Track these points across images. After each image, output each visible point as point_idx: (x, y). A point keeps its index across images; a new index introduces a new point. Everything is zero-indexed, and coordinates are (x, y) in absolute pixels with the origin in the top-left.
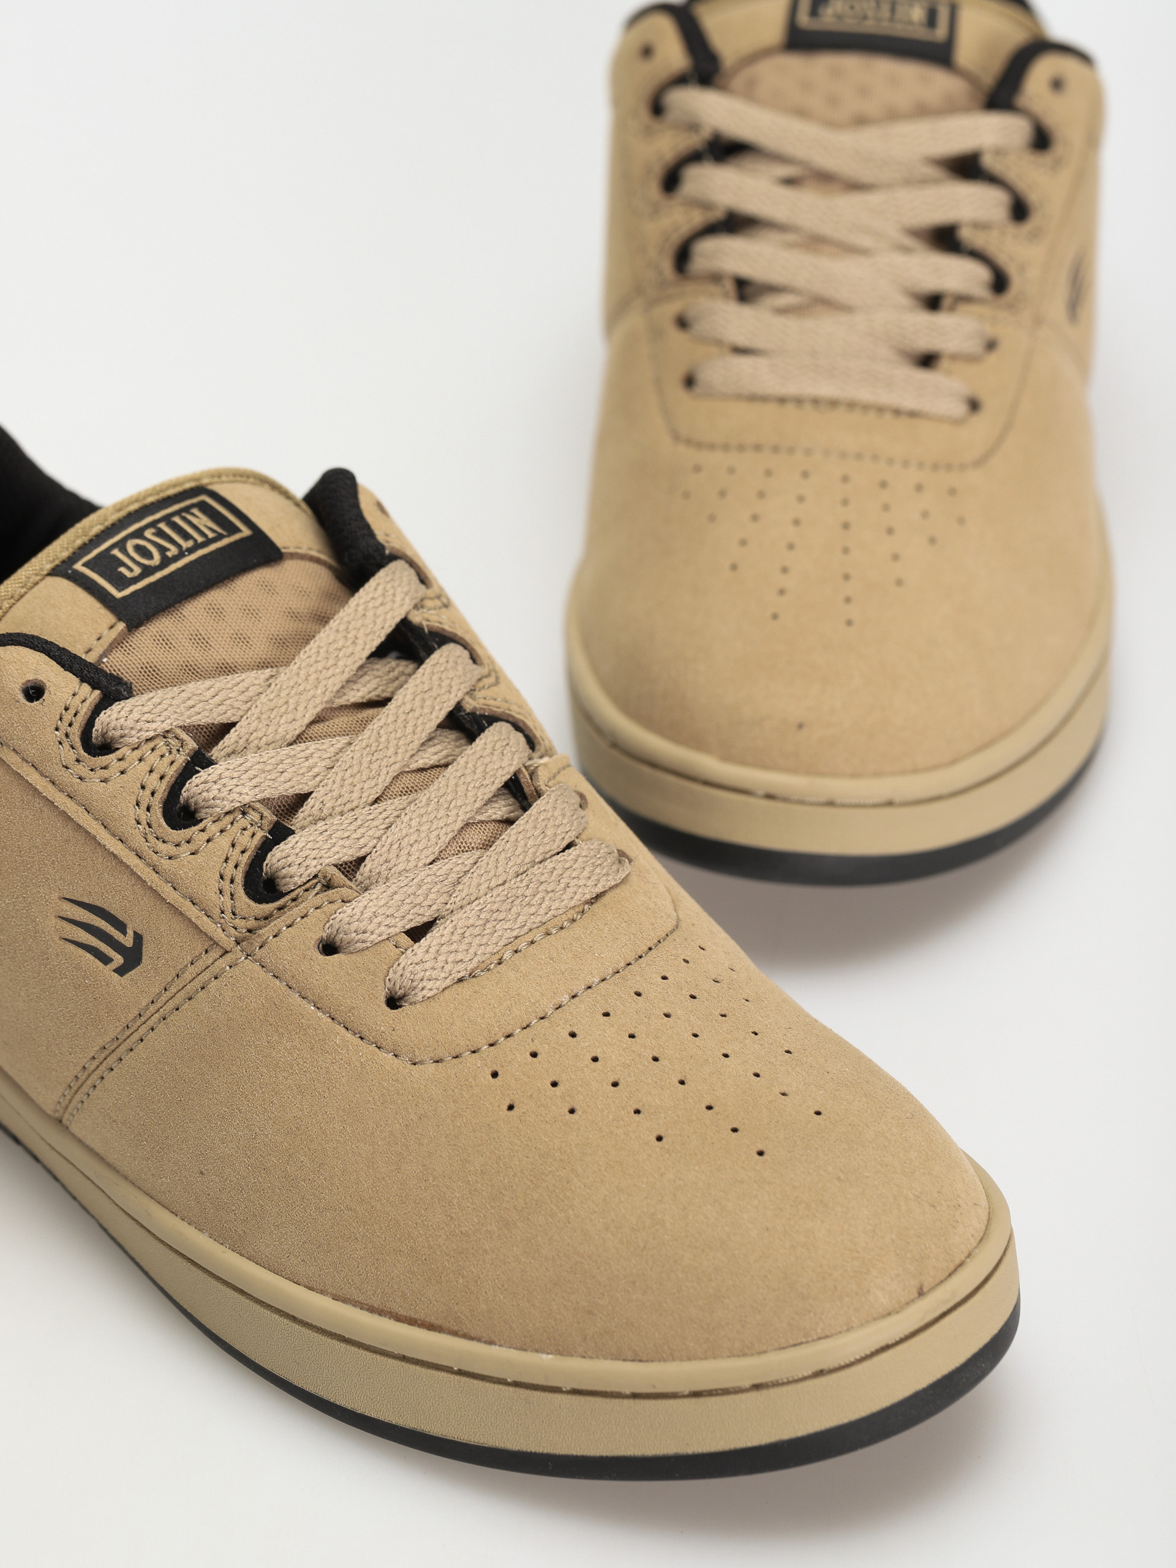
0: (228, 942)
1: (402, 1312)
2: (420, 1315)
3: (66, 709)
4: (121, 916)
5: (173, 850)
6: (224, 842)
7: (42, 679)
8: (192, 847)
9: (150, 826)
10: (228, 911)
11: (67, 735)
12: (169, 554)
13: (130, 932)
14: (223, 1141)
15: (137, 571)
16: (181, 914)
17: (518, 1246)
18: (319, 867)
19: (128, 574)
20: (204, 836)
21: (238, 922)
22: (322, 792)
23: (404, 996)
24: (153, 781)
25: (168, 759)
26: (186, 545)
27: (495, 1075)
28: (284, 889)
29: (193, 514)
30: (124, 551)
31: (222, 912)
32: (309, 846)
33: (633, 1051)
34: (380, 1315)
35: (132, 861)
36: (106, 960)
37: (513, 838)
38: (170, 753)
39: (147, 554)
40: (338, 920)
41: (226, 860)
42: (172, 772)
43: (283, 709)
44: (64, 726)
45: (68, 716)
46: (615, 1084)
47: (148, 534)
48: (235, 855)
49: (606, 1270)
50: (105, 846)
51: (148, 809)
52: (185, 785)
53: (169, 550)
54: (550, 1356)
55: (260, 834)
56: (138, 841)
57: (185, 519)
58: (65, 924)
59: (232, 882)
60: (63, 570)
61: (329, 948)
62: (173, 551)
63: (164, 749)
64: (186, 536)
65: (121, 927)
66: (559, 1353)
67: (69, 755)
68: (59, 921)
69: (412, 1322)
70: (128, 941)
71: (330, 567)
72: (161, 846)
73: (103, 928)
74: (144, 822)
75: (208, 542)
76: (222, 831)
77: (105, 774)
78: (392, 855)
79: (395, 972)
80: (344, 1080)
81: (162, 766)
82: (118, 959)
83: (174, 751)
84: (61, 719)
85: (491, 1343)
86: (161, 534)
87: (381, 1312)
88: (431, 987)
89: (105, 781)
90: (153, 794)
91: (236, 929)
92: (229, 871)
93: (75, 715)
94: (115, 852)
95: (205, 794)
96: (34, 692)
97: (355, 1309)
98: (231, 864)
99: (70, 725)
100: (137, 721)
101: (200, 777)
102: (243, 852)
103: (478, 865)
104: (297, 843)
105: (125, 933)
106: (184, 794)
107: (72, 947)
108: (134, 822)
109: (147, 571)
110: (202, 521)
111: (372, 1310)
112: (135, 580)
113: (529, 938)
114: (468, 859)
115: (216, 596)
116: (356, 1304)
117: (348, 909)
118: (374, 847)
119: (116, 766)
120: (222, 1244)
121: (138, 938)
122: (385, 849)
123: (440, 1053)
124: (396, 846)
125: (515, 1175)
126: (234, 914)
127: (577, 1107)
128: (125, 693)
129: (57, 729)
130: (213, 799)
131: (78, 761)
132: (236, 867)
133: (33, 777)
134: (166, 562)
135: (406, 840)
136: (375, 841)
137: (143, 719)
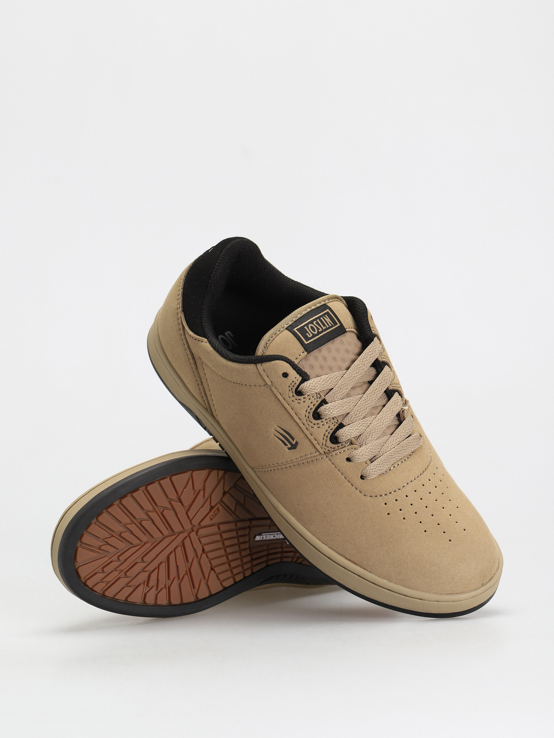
0: (322, 451)
1: (348, 557)
2: (353, 560)
3: (293, 382)
4: (294, 437)
5: (313, 426)
6: (327, 426)
7: (288, 372)
8: (318, 426)
9: (308, 418)
10: (324, 444)
11: (292, 389)
12: (320, 331)
13: (295, 441)
14: (307, 499)
15: (311, 335)
16: (311, 442)
17: (384, 551)
18: (350, 438)
19: (309, 336)
20: (322, 423)
21: (326, 448)
22: (352, 413)
23: (365, 477)
24: (311, 406)
25: (316, 400)
26: (324, 328)
27: (386, 504)
28: (340, 441)
29: (326, 317)
30: (308, 328)
31: (323, 444)
32: (349, 431)
33: (421, 504)
34: (341, 556)
35: (301, 425)
36: (286, 445)
37: (397, 433)
38: (317, 398)
39: (314, 330)
40: (353, 454)
41: (326, 431)
42: (317, 404)
43: (344, 385)
44: (291, 386)
45: (293, 384)
46: (416, 513)
47: (315, 322)
48: (329, 430)
49: (406, 564)
50: (295, 420)
51: (309, 413)
52: (319, 408)
53: (320, 329)
54: (386, 581)
55: (336, 425)
56: (305, 421)
57: (323, 318)
58: (276, 432)
59: (327, 437)
60: (290, 329)
61: (348, 460)
62: (320, 330)
63: (316, 397)
64: (324, 325)
65: (293, 439)
66: (388, 580)
67: (291, 395)
68: (275, 431)
69: (350, 560)
70: (294, 443)
71: (356, 334)
72: (310, 424)
73: (287, 437)
74: (307, 416)
75: (330, 327)
76: (327, 423)
77: (299, 401)
78: (368, 435)
79: (365, 471)
80: (345, 495)
81: (315, 402)
82: (289, 446)
83: (318, 398)
84: (291, 384)
85: (371, 572)
86: (317, 323)
87: (342, 555)
88: (373, 476)
89: (299, 403)
90: (311, 409)
91: (325, 449)
92: (327, 434)
93: (295, 384)
94: (298, 422)
95: (324, 412)
96: (285, 375)
97: (334, 552)
98: (328, 432)
99: (293, 386)
100: (311, 389)
101: (324, 407)
102: (331, 429)
103: (388, 440)
104: (345, 430)
105: (293, 441)
106: (319, 410)
107: (277, 438)
108: (304, 416)
109: (314, 336)
110: (328, 320)
111: (339, 554)
112: (311, 338)
113: (397, 463)
114: (385, 438)
115: (329, 345)
116: (335, 551)
117: (356, 451)
118: (364, 432)
119: (303, 400)
120: (299, 522)
121: (297, 443)
122: (366, 433)
123: (372, 494)
124: (369, 433)
125: (387, 533)
126: (325, 445)
127: (406, 518)
128: (308, 379)
129: (289, 387)
130: (327, 414)
131: (293, 396)
132: (329, 433)
133: (280, 397)
134: (319, 333)
135: (372, 431)
136: (364, 431)
137: (312, 388)
